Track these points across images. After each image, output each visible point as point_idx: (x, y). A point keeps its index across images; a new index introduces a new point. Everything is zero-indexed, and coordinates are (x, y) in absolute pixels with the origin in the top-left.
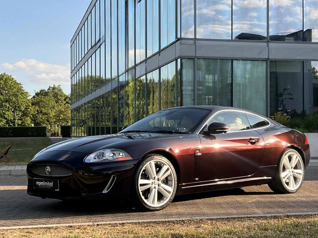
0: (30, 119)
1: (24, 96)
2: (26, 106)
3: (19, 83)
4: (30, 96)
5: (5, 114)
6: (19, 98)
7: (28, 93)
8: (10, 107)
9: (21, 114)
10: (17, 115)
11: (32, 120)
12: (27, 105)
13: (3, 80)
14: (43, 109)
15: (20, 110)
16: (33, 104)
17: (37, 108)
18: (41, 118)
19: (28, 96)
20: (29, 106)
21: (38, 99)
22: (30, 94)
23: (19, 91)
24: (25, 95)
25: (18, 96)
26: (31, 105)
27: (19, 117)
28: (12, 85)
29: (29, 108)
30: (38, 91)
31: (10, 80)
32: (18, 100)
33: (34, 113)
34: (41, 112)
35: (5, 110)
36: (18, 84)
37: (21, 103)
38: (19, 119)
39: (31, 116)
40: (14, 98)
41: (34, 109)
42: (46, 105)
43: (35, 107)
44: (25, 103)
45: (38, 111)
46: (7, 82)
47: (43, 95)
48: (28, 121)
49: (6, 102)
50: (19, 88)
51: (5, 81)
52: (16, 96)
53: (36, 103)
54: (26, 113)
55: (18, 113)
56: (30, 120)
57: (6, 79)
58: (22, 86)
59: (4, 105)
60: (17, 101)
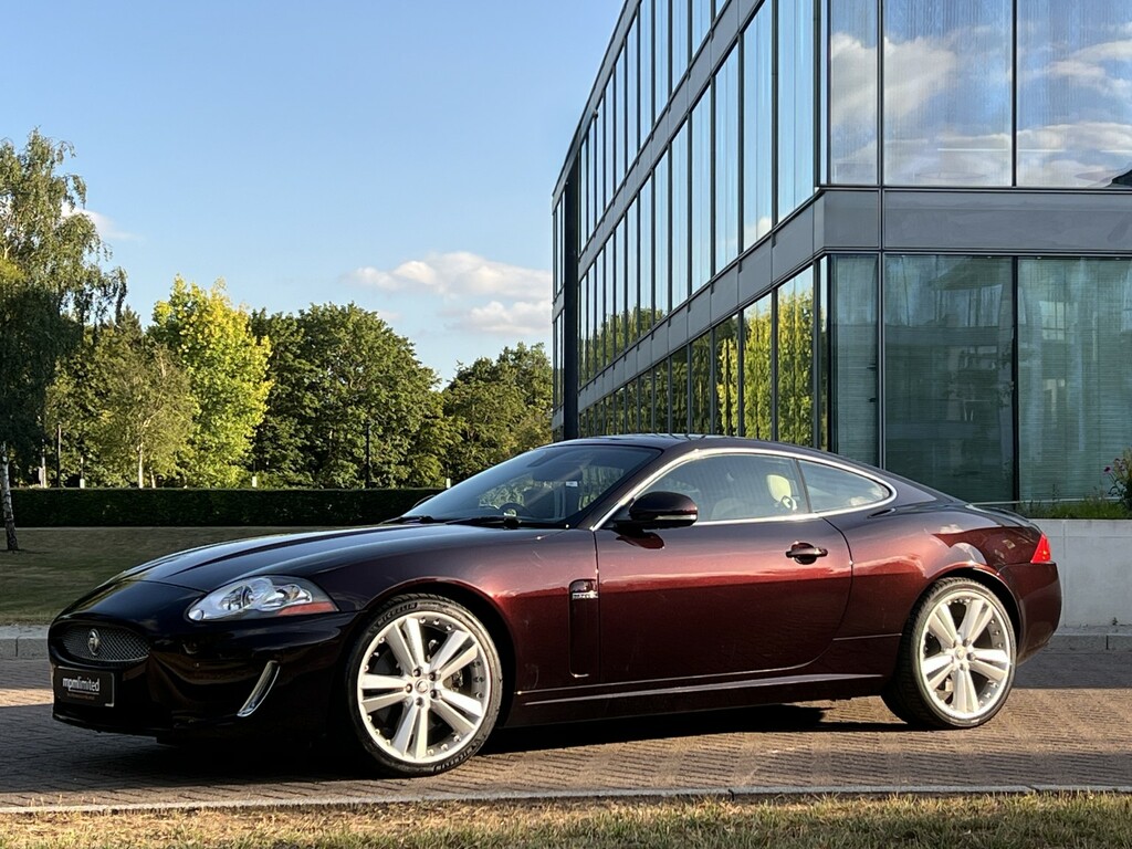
0: (439, 463)
1: (420, 383)
2: (426, 417)
3: (401, 337)
4: (438, 381)
5: (355, 445)
6: (399, 389)
7: (431, 371)
8: (373, 422)
9: (410, 444)
10: (395, 446)
11: (445, 464)
12: (428, 413)
13: (346, 328)
14: (483, 427)
15: (406, 433)
16: (447, 411)
17: (462, 423)
18: (476, 458)
19: (432, 383)
20: (436, 417)
21: (467, 393)
22: (438, 377)
23: (398, 363)
24: (420, 379)
25: (396, 383)
26: (440, 413)
27: (400, 453)
28: (376, 345)
29: (433, 425)
30: (469, 364)
31: (371, 328)
32: (396, 397)
33: (451, 442)
34: (477, 438)
35: (355, 430)
36: (399, 341)
37: (407, 407)
38: (400, 463)
39: (443, 451)
40: (383, 391)
41: (453, 429)
42: (493, 415)
43: (455, 421)
44: (420, 408)
45: (464, 434)
46: (363, 336)
47: (482, 379)
48: (431, 469)
49: (357, 404)
50: (403, 355)
51: (354, 331)
52: (391, 383)
53: (459, 406)
54: (426, 441)
55: (397, 442)
56: (439, 466)
57: (357, 326)
58: (411, 348)
59: (351, 414)
60: (394, 401)
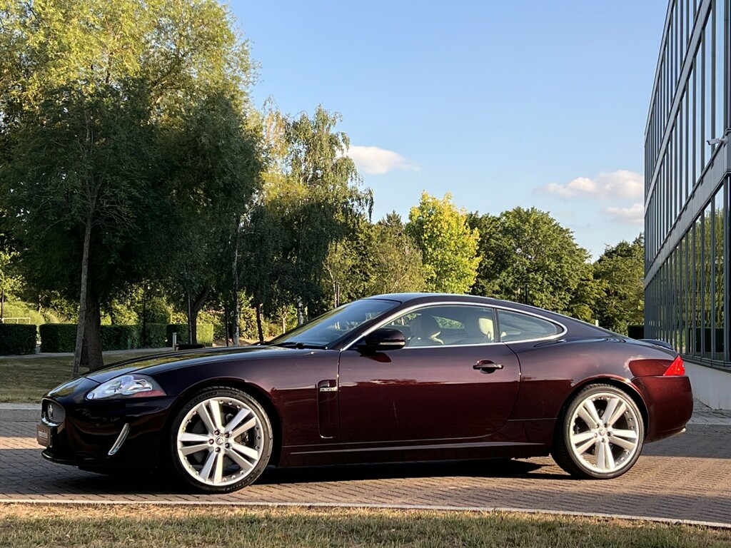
0: (590, 310)
1: (577, 258)
2: (582, 280)
3: (564, 229)
4: (590, 256)
5: (535, 298)
6: (563, 262)
7: (585, 250)
8: (546, 283)
9: (571, 298)
10: (561, 299)
11: (595, 310)
12: (583, 277)
13: (530, 223)
14: (620, 287)
15: (568, 290)
16: (596, 276)
17: (606, 284)
18: (616, 307)
19: (586, 258)
20: (588, 280)
21: (610, 264)
22: (590, 254)
23: (565, 248)
24: (578, 255)
25: (561, 258)
26: (591, 277)
27: (564, 303)
28: (549, 233)
29: (587, 285)
30: (614, 245)
31: (545, 223)
32: (561, 267)
33: (598, 296)
34: (616, 293)
35: (535, 288)
36: (561, 230)
37: (568, 273)
38: (564, 310)
39: (593, 302)
40: (553, 263)
41: (600, 288)
42: (627, 279)
43: (601, 282)
44: (577, 274)
45: (608, 291)
46: (540, 228)
47: (621, 255)
48: (585, 314)
49: (536, 271)
50: (566, 240)
51: (534, 225)
52: (558, 258)
53: (604, 274)
54: (582, 296)
55: (562, 296)
56: (590, 312)
57: (536, 221)
58: (571, 234)
59: (532, 278)
60: (560, 269)
